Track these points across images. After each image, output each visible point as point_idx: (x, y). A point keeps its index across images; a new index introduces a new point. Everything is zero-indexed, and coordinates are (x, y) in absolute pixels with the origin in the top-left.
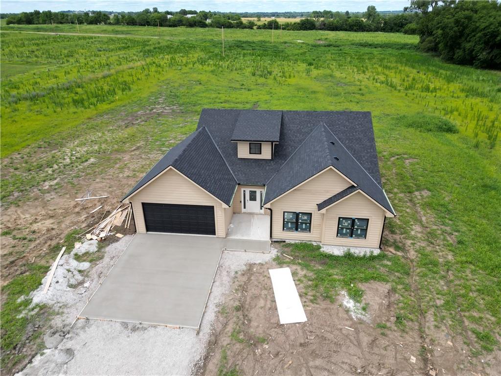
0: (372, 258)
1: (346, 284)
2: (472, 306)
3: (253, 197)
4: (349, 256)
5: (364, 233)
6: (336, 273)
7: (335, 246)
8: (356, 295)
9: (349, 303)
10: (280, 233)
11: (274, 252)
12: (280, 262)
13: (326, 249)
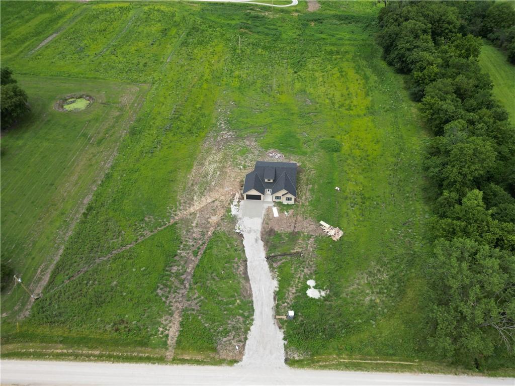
0: (292, 205)
1: (286, 210)
2: (307, 213)
3: (269, 191)
4: (288, 204)
5: (291, 200)
6: (285, 208)
7: (285, 202)
8: (287, 212)
9: (286, 213)
10: (274, 200)
11: (273, 204)
12: (274, 206)
13: (284, 203)
